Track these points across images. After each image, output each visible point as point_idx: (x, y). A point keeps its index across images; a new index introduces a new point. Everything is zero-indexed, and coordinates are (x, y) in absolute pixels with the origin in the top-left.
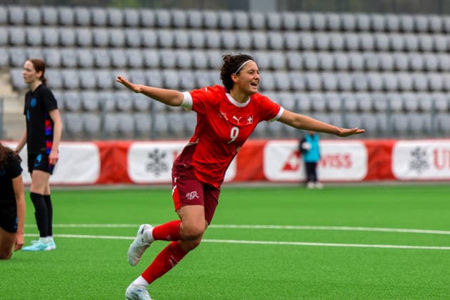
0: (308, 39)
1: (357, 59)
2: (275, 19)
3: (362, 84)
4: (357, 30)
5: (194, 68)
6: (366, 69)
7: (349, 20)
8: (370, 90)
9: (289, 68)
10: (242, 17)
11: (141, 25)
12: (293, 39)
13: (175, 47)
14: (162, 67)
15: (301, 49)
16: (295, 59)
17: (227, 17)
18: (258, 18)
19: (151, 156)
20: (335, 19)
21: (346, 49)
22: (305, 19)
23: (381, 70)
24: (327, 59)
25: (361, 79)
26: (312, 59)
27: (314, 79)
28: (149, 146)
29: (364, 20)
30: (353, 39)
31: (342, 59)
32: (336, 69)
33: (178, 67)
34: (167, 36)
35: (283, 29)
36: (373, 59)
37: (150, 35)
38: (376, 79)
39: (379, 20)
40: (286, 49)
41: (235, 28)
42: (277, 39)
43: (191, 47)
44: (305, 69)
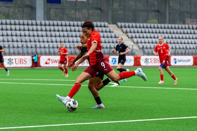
0: (52, 28)
1: (66, 33)
2: (43, 22)
3: (67, 40)
4: (66, 25)
5: (21, 36)
6: (68, 36)
7: (64, 23)
8: (69, 42)
9: (47, 36)
10: (34, 22)
11: (6, 24)
12: (48, 28)
13: (16, 30)
14: (12, 35)
15: (50, 31)
16: (49, 33)
17: (30, 22)
18: (39, 22)
19: (9, 60)
20: (59, 22)
21: (63, 31)
22: (51, 22)
23: (72, 36)
24: (57, 33)
25: (67, 39)
26: (53, 33)
27: (54, 39)
28: (8, 57)
29: (68, 23)
30: (64, 28)
31: (62, 33)
32: (60, 36)
33: (16, 36)
34: (13, 27)
35: (45, 25)
36: (70, 34)
37: (9, 27)
38: (71, 39)
39: (72, 23)
40: (46, 30)
41: (32, 25)
42: (44, 28)
43: (20, 30)
44: (51, 36)
